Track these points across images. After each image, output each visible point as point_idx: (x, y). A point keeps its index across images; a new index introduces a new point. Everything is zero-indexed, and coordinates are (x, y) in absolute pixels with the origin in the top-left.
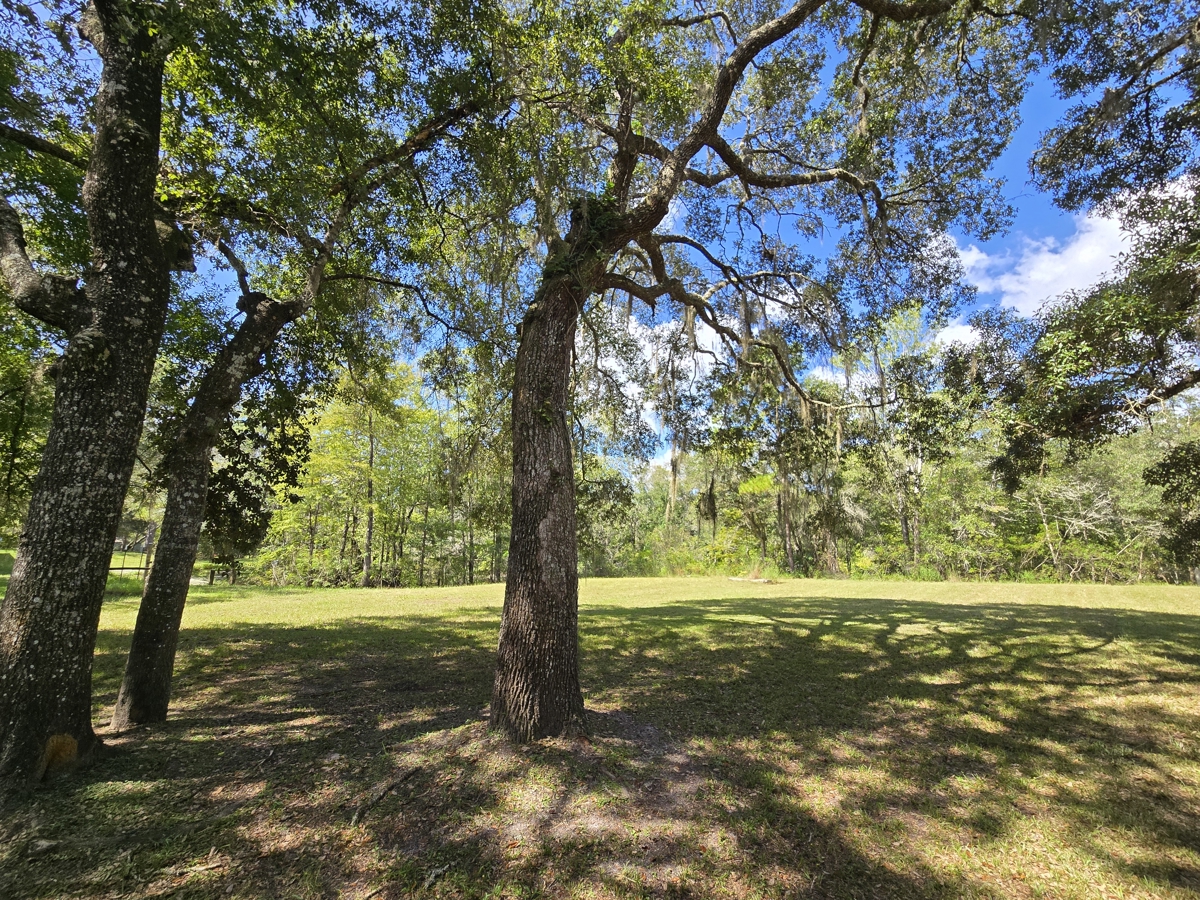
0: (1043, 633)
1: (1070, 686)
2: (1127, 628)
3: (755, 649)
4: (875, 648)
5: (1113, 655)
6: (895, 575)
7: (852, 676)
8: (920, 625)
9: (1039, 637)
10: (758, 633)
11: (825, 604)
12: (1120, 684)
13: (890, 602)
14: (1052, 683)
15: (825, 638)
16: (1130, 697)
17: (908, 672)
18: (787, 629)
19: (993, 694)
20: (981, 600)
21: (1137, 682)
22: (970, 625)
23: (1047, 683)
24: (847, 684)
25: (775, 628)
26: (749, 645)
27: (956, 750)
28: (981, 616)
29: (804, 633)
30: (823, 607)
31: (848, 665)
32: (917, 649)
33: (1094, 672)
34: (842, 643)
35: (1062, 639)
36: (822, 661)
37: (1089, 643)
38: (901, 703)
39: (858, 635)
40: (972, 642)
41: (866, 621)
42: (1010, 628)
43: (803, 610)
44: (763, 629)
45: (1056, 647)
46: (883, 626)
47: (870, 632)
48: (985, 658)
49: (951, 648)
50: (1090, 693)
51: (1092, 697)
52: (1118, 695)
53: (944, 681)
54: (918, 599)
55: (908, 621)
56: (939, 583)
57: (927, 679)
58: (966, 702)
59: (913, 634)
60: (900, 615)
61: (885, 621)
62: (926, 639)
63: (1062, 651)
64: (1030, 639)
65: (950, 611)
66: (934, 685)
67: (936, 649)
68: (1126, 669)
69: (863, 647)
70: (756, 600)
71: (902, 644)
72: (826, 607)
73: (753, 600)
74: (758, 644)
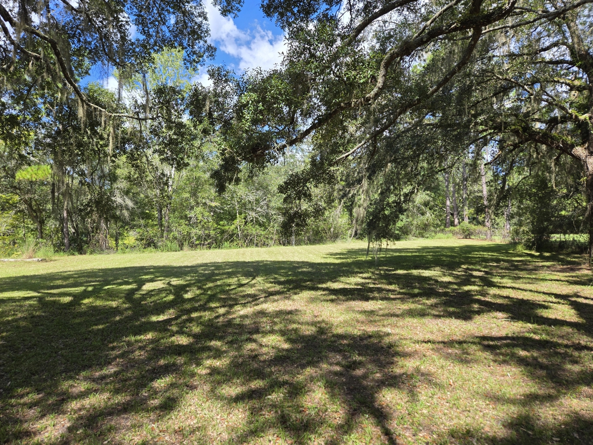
0: (226, 278)
1: (231, 306)
2: (263, 270)
3: (16, 320)
4: (124, 303)
5: (253, 286)
6: (149, 249)
7: (100, 327)
8: (159, 282)
9: (224, 281)
10: (21, 306)
11: (90, 274)
12: (253, 301)
13: (142, 268)
14: (224, 306)
15: (86, 301)
16: (255, 307)
17: (142, 316)
18: (52, 299)
19: (191, 320)
20: (200, 261)
21: (259, 299)
22: (189, 278)
23: (221, 307)
24: (96, 334)
25: (40, 299)
26: (10, 318)
27: (162, 362)
28: (196, 272)
29: (67, 299)
30: (88, 276)
31: (101, 319)
32: (153, 299)
33: (244, 296)
34: (99, 303)
35: (233, 281)
36: (77, 321)
37: (245, 281)
38: (133, 339)
39: (112, 295)
40: (188, 289)
41: (121, 284)
42: (210, 278)
43: (71, 281)
44: (27, 302)
45: (229, 285)
46: (134, 286)
47: (121, 291)
48: (193, 298)
49: (174, 295)
50: (239, 309)
51: (239, 311)
52: (251, 307)
53: (165, 317)
54: (162, 264)
55: (152, 280)
56: (178, 253)
57: (154, 319)
58: (174, 328)
59: (152, 288)
60: (147, 277)
61: (135, 282)
62: (160, 291)
63: (232, 287)
64: (219, 283)
65: (179, 270)
66: (158, 322)
67: (165, 297)
68: (257, 293)
69: (114, 304)
70: (27, 277)
71: (144, 297)
72: (92, 277)
73: (24, 277)
74: (20, 315)
